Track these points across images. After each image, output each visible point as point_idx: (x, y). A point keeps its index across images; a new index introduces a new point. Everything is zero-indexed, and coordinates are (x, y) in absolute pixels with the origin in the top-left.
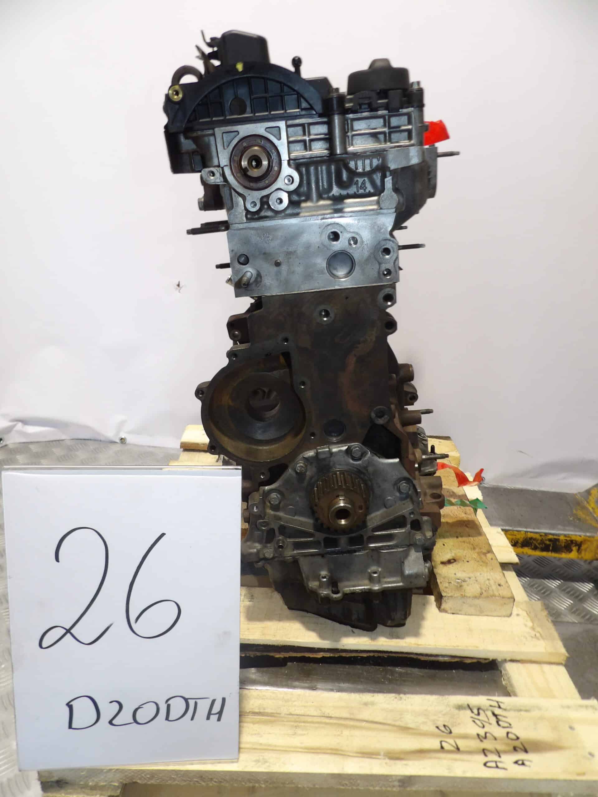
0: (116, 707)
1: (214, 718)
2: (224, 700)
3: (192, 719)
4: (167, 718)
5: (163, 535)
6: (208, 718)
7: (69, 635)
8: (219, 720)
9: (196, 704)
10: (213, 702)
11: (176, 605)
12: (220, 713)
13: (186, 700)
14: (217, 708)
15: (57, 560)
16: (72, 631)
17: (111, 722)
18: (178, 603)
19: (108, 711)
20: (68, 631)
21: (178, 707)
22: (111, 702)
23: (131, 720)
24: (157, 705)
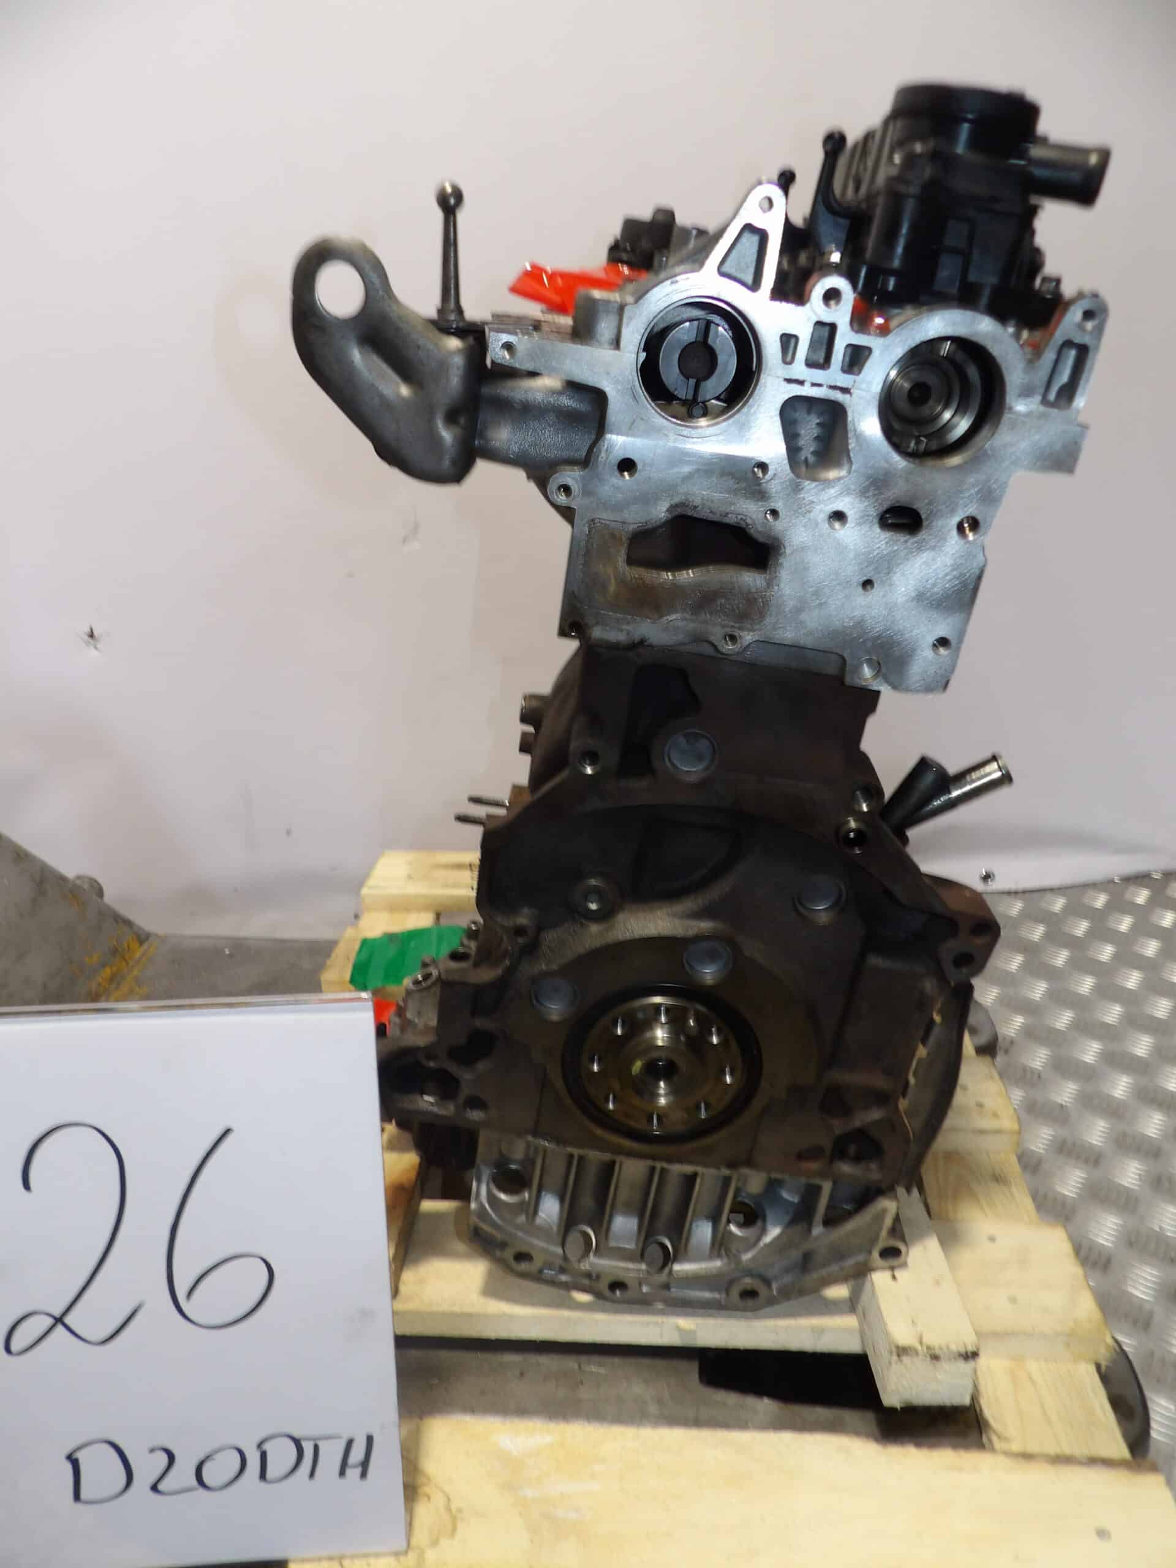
0: (164, 1459)
1: (353, 1473)
2: (370, 1440)
3: (312, 1474)
4: (263, 1475)
5: (227, 1132)
6: (342, 1473)
7: (60, 1328)
8: (364, 1475)
9: (316, 1448)
10: (350, 1443)
11: (263, 1265)
12: (365, 1465)
13: (297, 1443)
14: (357, 1454)
15: (26, 1185)
16: (68, 1320)
17: (154, 1488)
18: (268, 1260)
19: (147, 1467)
20: (59, 1320)
21: (281, 1456)
22: (152, 1450)
23: (194, 1482)
24: (241, 1452)
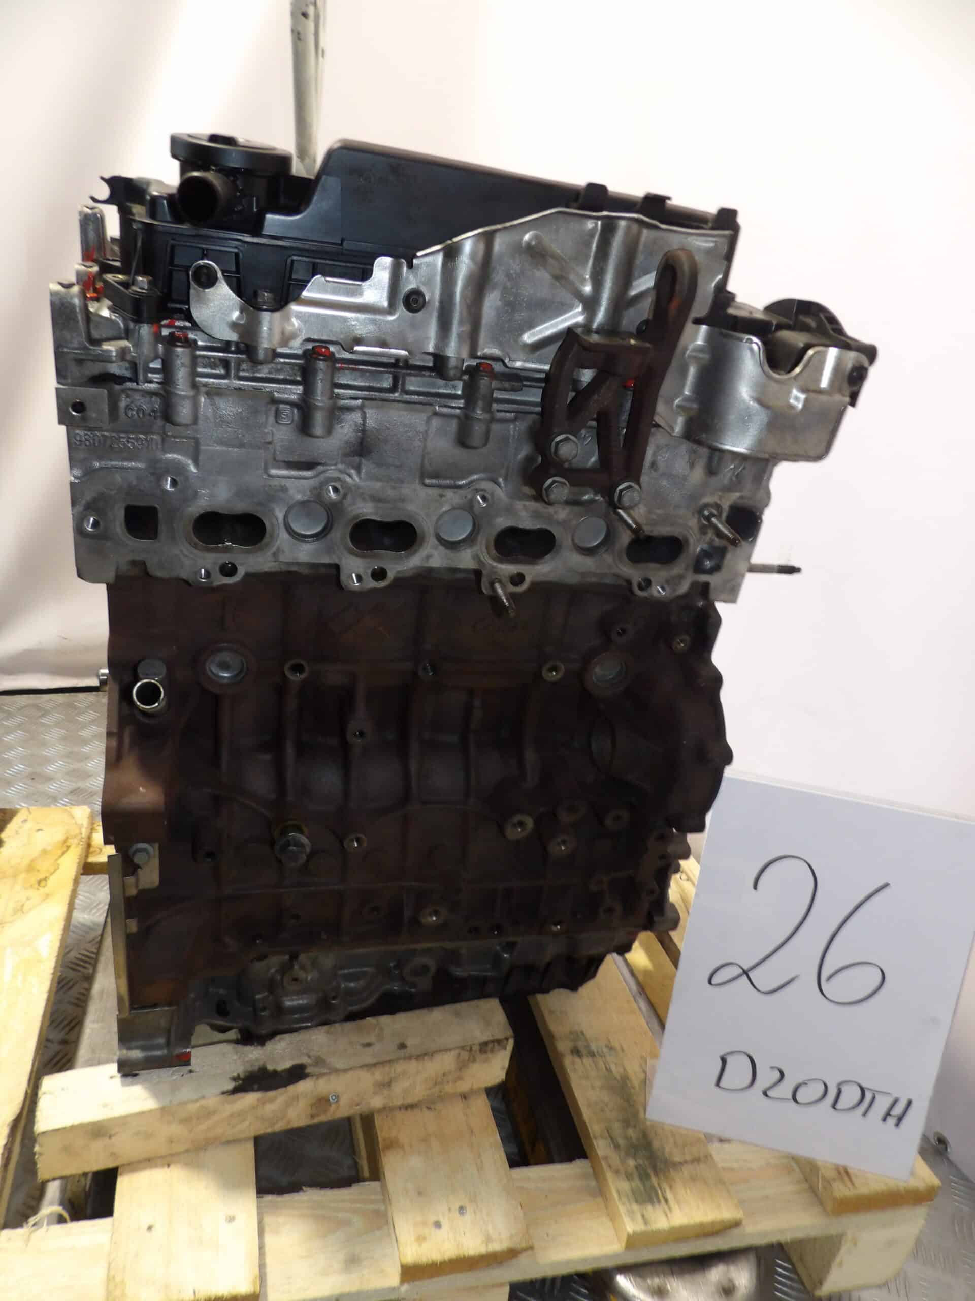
0: (777, 1075)
1: (891, 1121)
2: (909, 1103)
3: (865, 1114)
4: (834, 1106)
5: (887, 885)
6: (884, 1119)
7: (745, 977)
8: (897, 1125)
9: (874, 1098)
10: (896, 1101)
11: (880, 972)
12: (900, 1119)
13: (863, 1090)
14: (898, 1110)
15: (755, 887)
16: (751, 974)
17: (765, 1092)
18: (883, 969)
19: (766, 1077)
20: (746, 972)
21: (851, 1095)
22: (772, 1068)
23: (790, 1096)
24: (826, 1086)
